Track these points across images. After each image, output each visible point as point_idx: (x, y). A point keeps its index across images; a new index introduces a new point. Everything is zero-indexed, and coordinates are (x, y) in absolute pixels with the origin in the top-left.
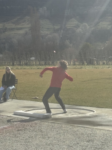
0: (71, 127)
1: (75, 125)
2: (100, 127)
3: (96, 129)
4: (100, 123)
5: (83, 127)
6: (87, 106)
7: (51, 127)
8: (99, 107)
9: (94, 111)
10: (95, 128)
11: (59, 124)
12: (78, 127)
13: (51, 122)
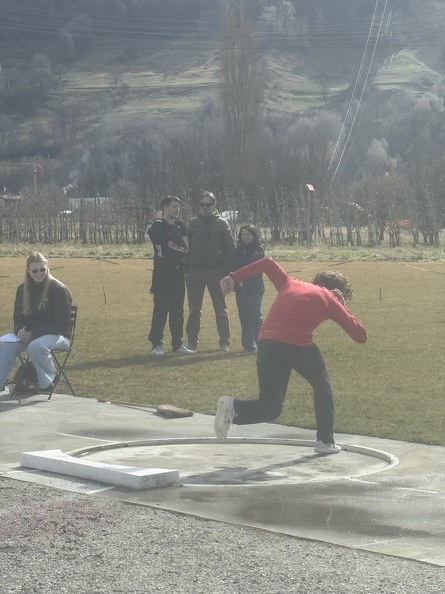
0: (246, 540)
1: (272, 529)
2: (385, 542)
3: (359, 550)
4: (394, 523)
5: (302, 539)
6: (370, 434)
7: (155, 534)
8: (419, 441)
9: (392, 457)
10: (358, 546)
11: (199, 519)
12: (277, 542)
13: (169, 511)
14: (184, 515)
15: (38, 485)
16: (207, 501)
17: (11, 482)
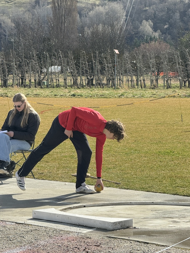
13: (138, 241)
14: (148, 243)
15: (50, 228)
16: (156, 236)
17: (34, 227)
